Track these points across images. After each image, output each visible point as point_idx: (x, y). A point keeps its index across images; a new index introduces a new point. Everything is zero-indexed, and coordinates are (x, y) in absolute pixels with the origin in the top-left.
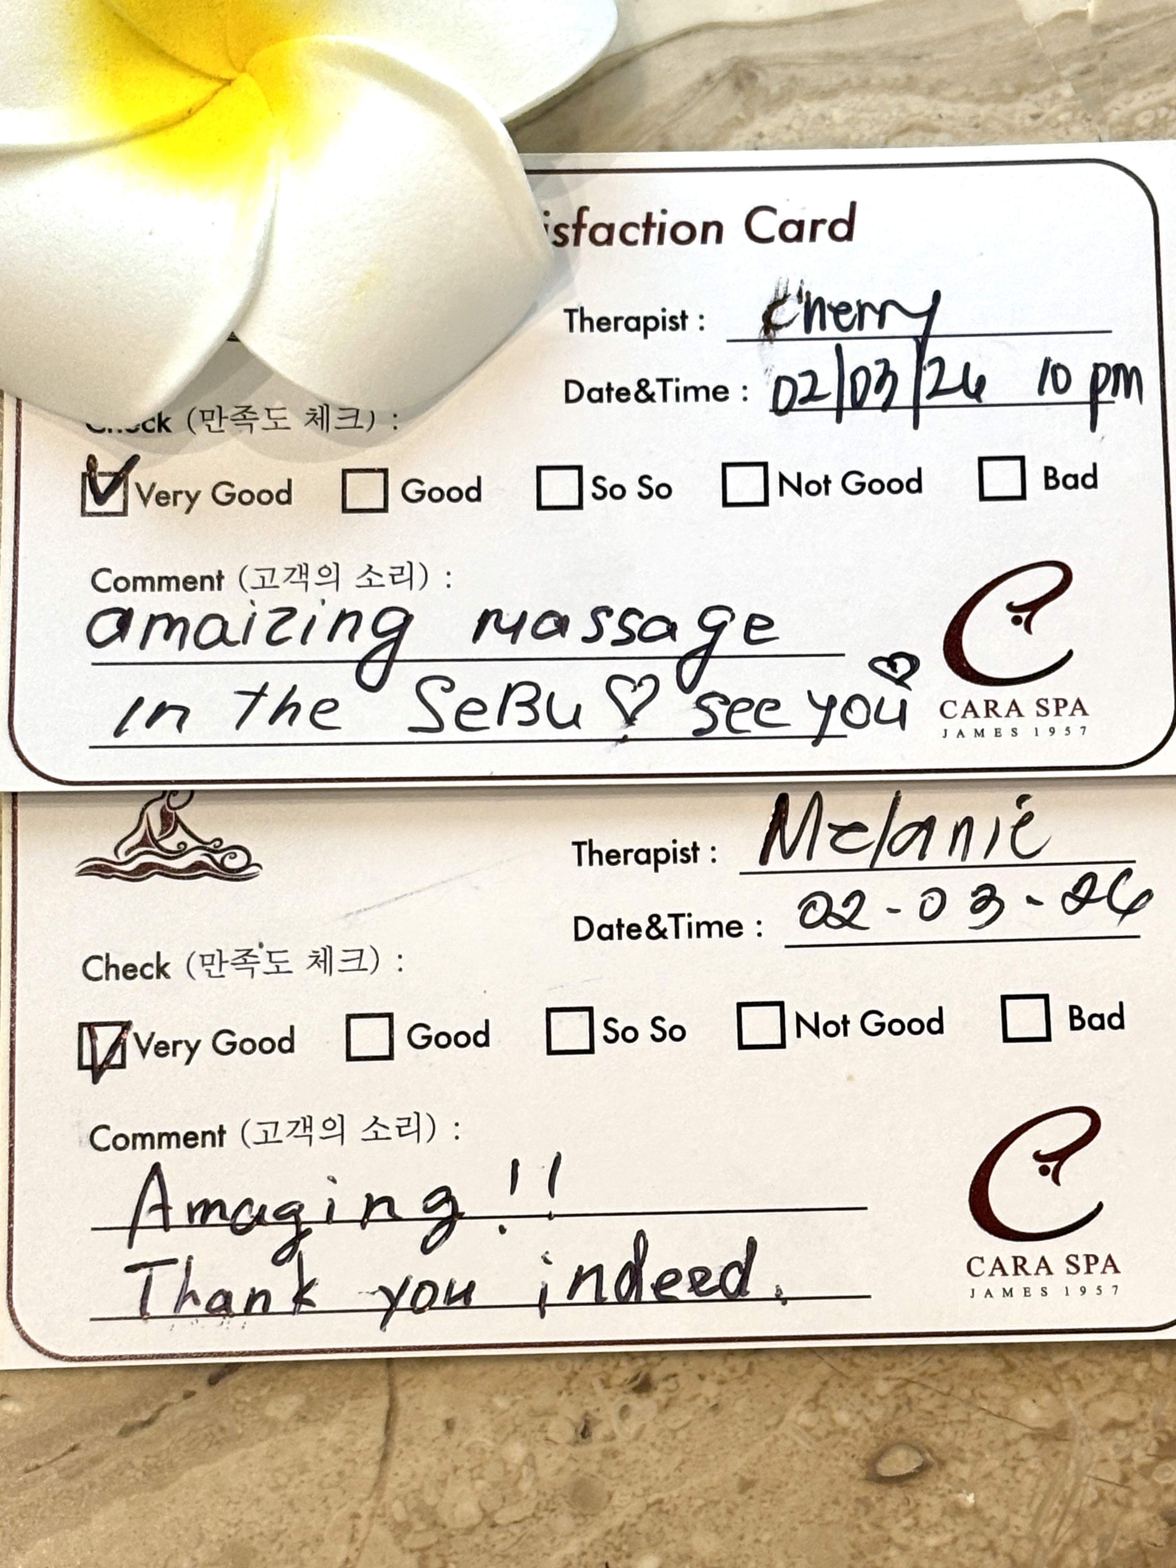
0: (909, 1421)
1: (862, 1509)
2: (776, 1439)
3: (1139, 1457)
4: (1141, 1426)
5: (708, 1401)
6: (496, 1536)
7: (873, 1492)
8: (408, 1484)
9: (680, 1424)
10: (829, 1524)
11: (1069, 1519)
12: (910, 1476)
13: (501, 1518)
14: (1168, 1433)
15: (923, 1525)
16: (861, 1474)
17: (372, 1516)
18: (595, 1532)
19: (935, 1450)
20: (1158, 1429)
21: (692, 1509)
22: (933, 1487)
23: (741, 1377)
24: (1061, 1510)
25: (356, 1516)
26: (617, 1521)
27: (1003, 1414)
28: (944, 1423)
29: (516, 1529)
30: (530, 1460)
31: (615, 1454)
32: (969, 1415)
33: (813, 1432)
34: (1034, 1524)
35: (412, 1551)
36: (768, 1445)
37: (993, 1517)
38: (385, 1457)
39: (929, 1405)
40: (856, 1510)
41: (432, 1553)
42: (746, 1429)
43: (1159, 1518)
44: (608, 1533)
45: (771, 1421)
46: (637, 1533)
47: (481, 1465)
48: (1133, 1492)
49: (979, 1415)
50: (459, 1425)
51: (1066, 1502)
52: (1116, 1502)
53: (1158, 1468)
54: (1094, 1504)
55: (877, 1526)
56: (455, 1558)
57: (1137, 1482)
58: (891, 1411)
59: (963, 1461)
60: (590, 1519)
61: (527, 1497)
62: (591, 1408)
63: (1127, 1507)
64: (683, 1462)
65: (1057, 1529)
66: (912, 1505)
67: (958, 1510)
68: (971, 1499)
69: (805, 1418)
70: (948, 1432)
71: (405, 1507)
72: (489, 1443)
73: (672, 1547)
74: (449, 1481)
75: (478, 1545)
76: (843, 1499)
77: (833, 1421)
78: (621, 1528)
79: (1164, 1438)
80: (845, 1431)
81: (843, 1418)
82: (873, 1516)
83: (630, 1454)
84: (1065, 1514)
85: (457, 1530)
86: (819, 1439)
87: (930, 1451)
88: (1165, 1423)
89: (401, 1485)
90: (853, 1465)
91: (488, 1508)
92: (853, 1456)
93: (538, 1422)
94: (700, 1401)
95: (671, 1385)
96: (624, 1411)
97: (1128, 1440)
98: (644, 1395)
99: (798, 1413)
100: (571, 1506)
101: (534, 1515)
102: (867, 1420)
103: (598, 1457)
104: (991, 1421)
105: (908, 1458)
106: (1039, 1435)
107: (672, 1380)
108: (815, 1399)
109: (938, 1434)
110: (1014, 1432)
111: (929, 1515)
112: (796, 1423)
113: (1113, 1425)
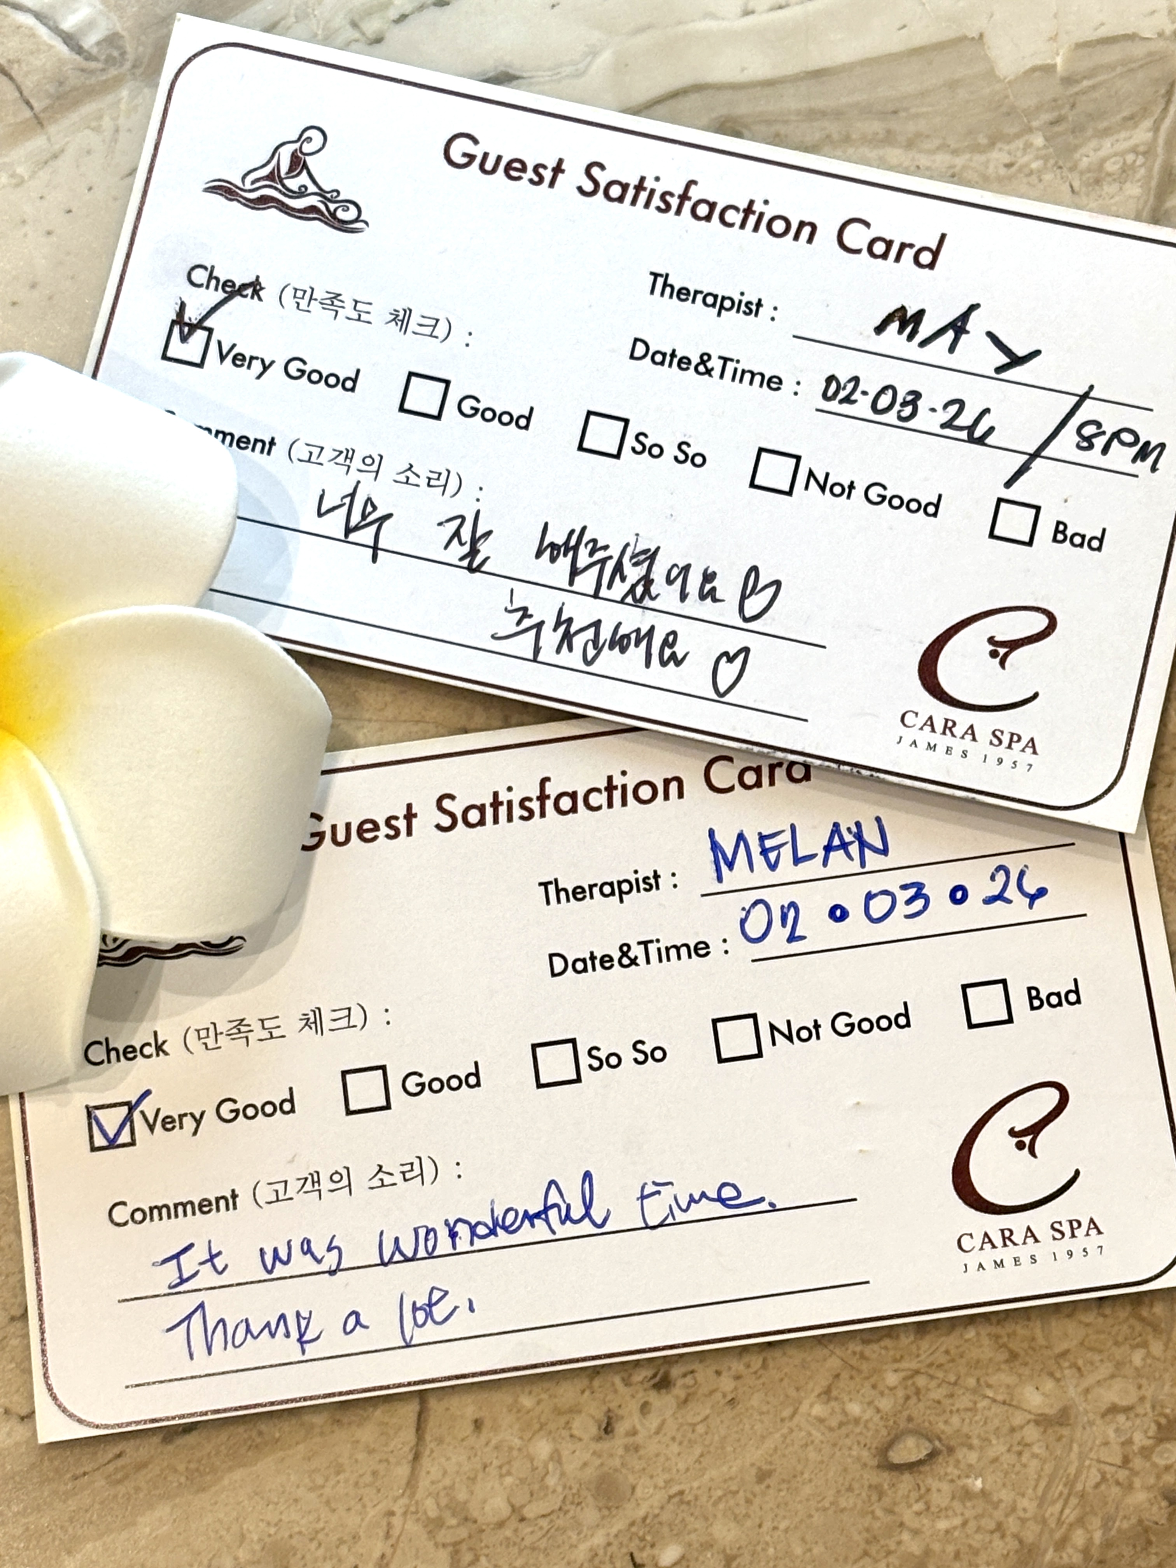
0: (918, 1409)
1: (874, 1497)
2: (791, 1431)
3: (1139, 1439)
4: (1140, 1410)
5: (724, 1396)
6: (526, 1529)
7: (885, 1478)
8: (439, 1481)
9: (699, 1418)
10: (843, 1510)
11: (1074, 1501)
12: (920, 1462)
13: (530, 1512)
14: (1166, 1416)
15: (933, 1509)
16: (875, 1462)
17: (405, 1514)
18: (619, 1525)
19: (943, 1437)
20: (1156, 1413)
21: (713, 1499)
22: (942, 1473)
23: (755, 1373)
24: (1066, 1492)
25: (391, 1513)
26: (641, 1513)
27: (1008, 1402)
28: (951, 1412)
29: (544, 1523)
30: (556, 1457)
31: (637, 1449)
32: (975, 1403)
33: (827, 1423)
34: (1040, 1506)
35: (444, 1545)
36: (785, 1437)
37: (1000, 1501)
38: (417, 1457)
39: (938, 1394)
40: (869, 1497)
41: (464, 1547)
42: (762, 1422)
43: (1159, 1498)
44: (632, 1524)
45: (786, 1413)
46: (660, 1523)
47: (509, 1462)
48: (1134, 1473)
49: (985, 1403)
50: (488, 1423)
51: (1070, 1484)
52: (1118, 1483)
53: (1158, 1449)
54: (1097, 1486)
55: (890, 1511)
56: (486, 1551)
57: (1138, 1463)
58: (901, 1401)
59: (971, 1447)
60: (614, 1512)
61: (554, 1491)
62: (613, 1405)
63: (1129, 1487)
64: (702, 1455)
65: (1062, 1512)
66: (923, 1491)
67: (967, 1494)
68: (979, 1483)
69: (818, 1410)
70: (955, 1420)
71: (438, 1504)
72: (517, 1442)
73: (693, 1536)
74: (479, 1478)
75: (507, 1539)
76: (856, 1485)
77: (844, 1412)
78: (644, 1519)
79: (1163, 1421)
80: (857, 1421)
81: (854, 1409)
82: (887, 1501)
83: (652, 1447)
84: (1069, 1495)
85: (488, 1525)
86: (831, 1429)
87: (940, 1440)
88: (1162, 1407)
89: (433, 1483)
90: (865, 1453)
91: (517, 1502)
92: (865, 1446)
93: (563, 1420)
94: (718, 1396)
95: (689, 1380)
96: (645, 1408)
97: (1129, 1424)
98: (664, 1391)
99: (811, 1406)
100: (596, 1499)
101: (560, 1509)
102: (878, 1411)
103: (621, 1451)
104: (995, 1409)
105: (918, 1446)
106: (1043, 1421)
107: (689, 1377)
108: (827, 1391)
109: (946, 1422)
110: (1018, 1419)
111: (939, 1500)
112: (809, 1415)
113: (1114, 1409)
